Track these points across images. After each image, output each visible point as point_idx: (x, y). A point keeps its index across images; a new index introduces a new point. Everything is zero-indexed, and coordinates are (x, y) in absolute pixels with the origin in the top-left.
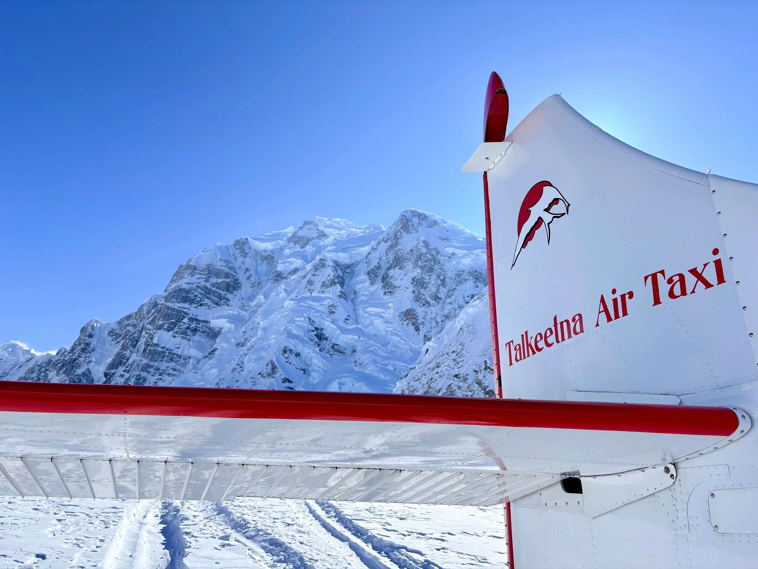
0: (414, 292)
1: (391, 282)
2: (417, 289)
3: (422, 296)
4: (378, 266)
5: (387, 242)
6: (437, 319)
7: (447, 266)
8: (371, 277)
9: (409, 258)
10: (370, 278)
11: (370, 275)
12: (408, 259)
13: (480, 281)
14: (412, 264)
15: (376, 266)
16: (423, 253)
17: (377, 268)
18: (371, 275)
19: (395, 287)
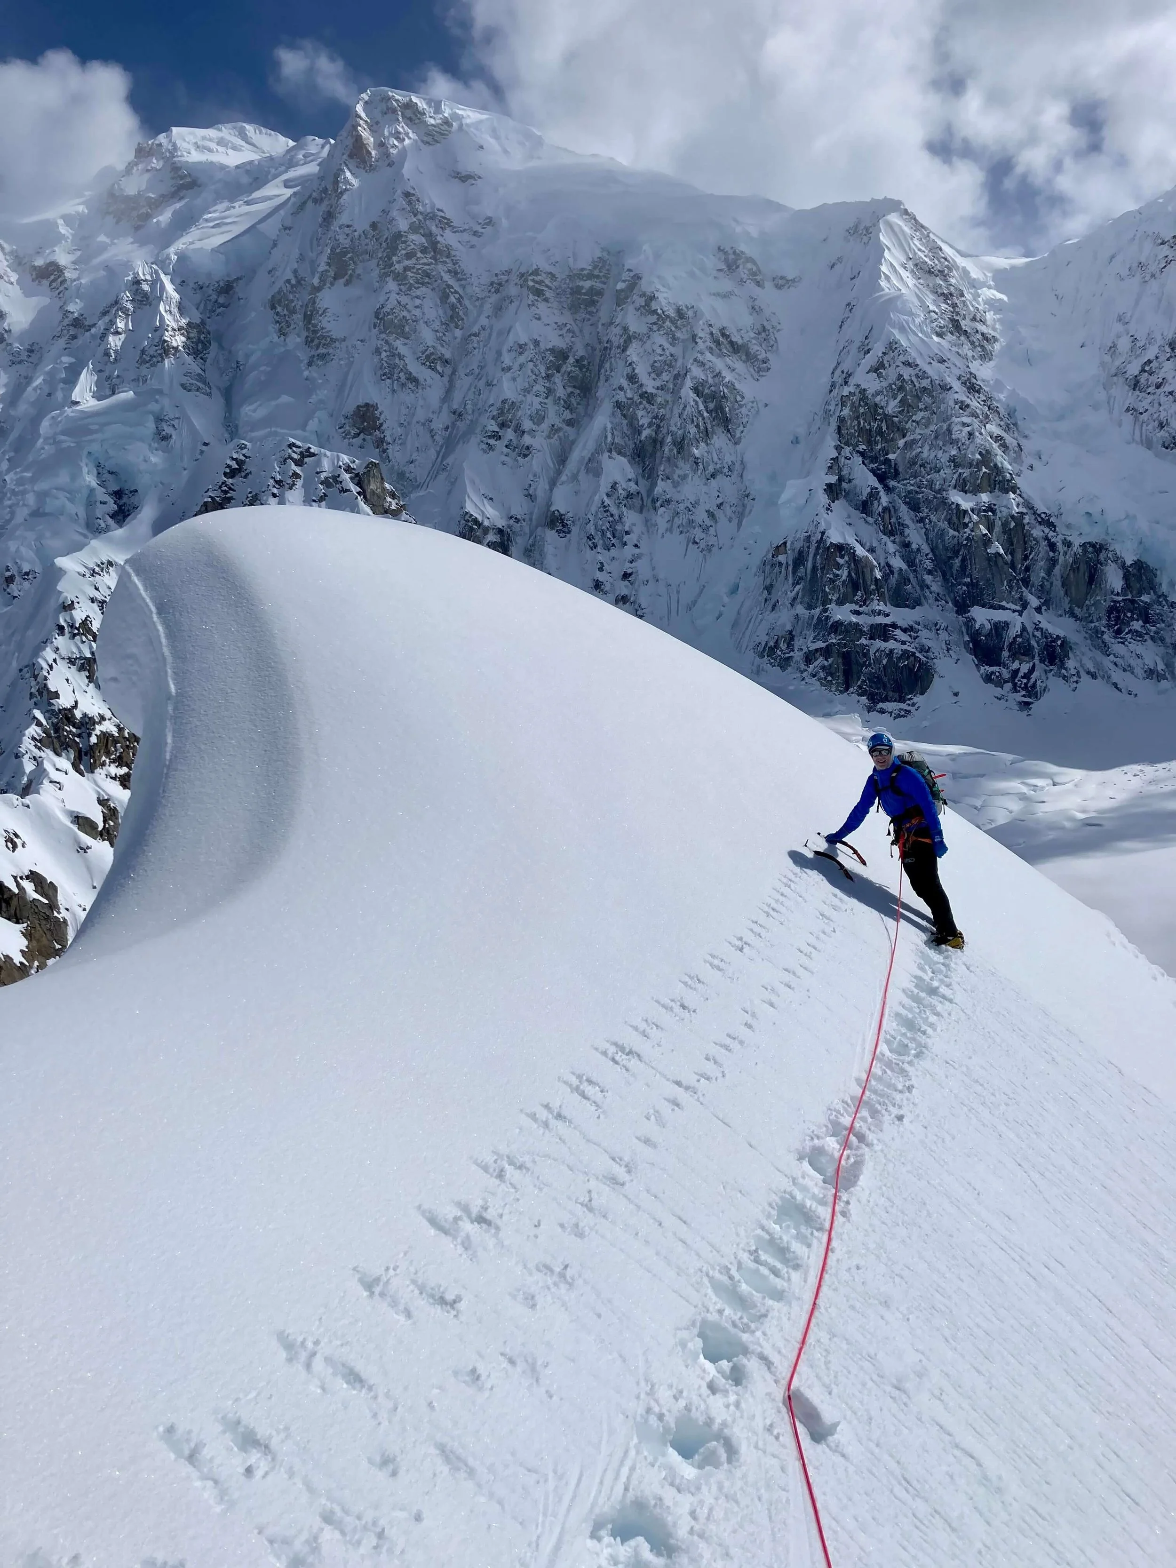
0: (378, 351)
1: (323, 328)
2: (387, 342)
3: (397, 361)
4: (293, 282)
5: (322, 200)
6: (433, 426)
7: (468, 262)
8: (278, 314)
9: (370, 248)
10: (277, 318)
11: (275, 308)
12: (366, 252)
13: (546, 300)
14: (378, 265)
15: (288, 281)
16: (400, 232)
17: (293, 286)
18: (279, 309)
19: (333, 341)
